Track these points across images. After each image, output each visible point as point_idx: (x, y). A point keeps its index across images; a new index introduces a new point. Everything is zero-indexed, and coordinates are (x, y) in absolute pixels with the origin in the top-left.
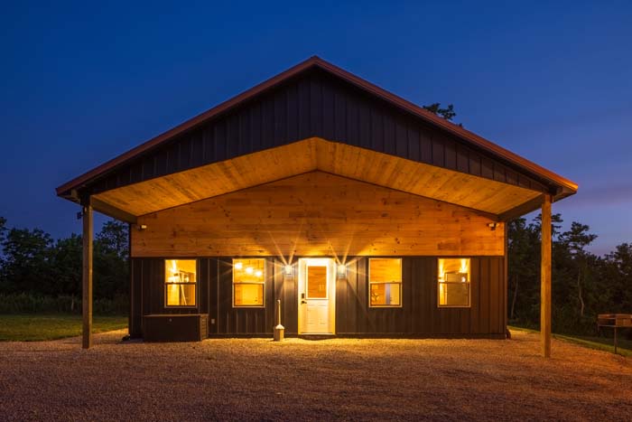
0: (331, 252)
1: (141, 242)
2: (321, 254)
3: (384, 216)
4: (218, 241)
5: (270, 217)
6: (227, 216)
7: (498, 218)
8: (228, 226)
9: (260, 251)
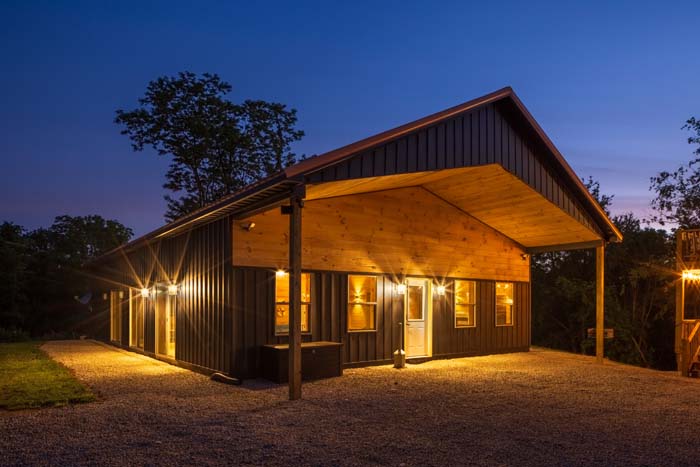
0: (429, 271)
1: (246, 246)
2: (421, 274)
3: (464, 239)
4: (334, 252)
5: (381, 229)
6: (342, 222)
7: (526, 250)
8: (343, 236)
9: (373, 267)
